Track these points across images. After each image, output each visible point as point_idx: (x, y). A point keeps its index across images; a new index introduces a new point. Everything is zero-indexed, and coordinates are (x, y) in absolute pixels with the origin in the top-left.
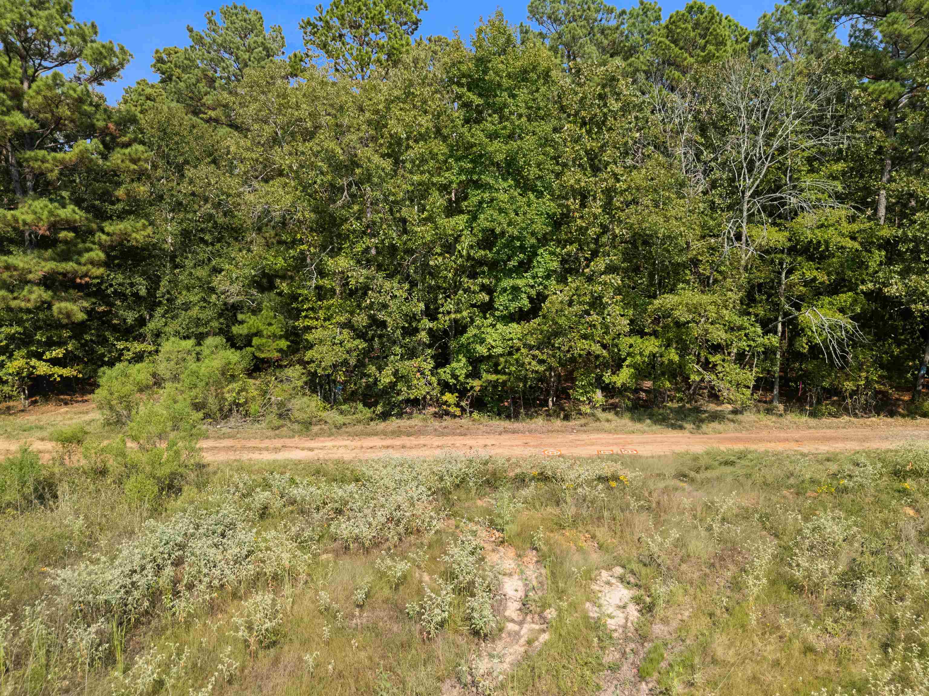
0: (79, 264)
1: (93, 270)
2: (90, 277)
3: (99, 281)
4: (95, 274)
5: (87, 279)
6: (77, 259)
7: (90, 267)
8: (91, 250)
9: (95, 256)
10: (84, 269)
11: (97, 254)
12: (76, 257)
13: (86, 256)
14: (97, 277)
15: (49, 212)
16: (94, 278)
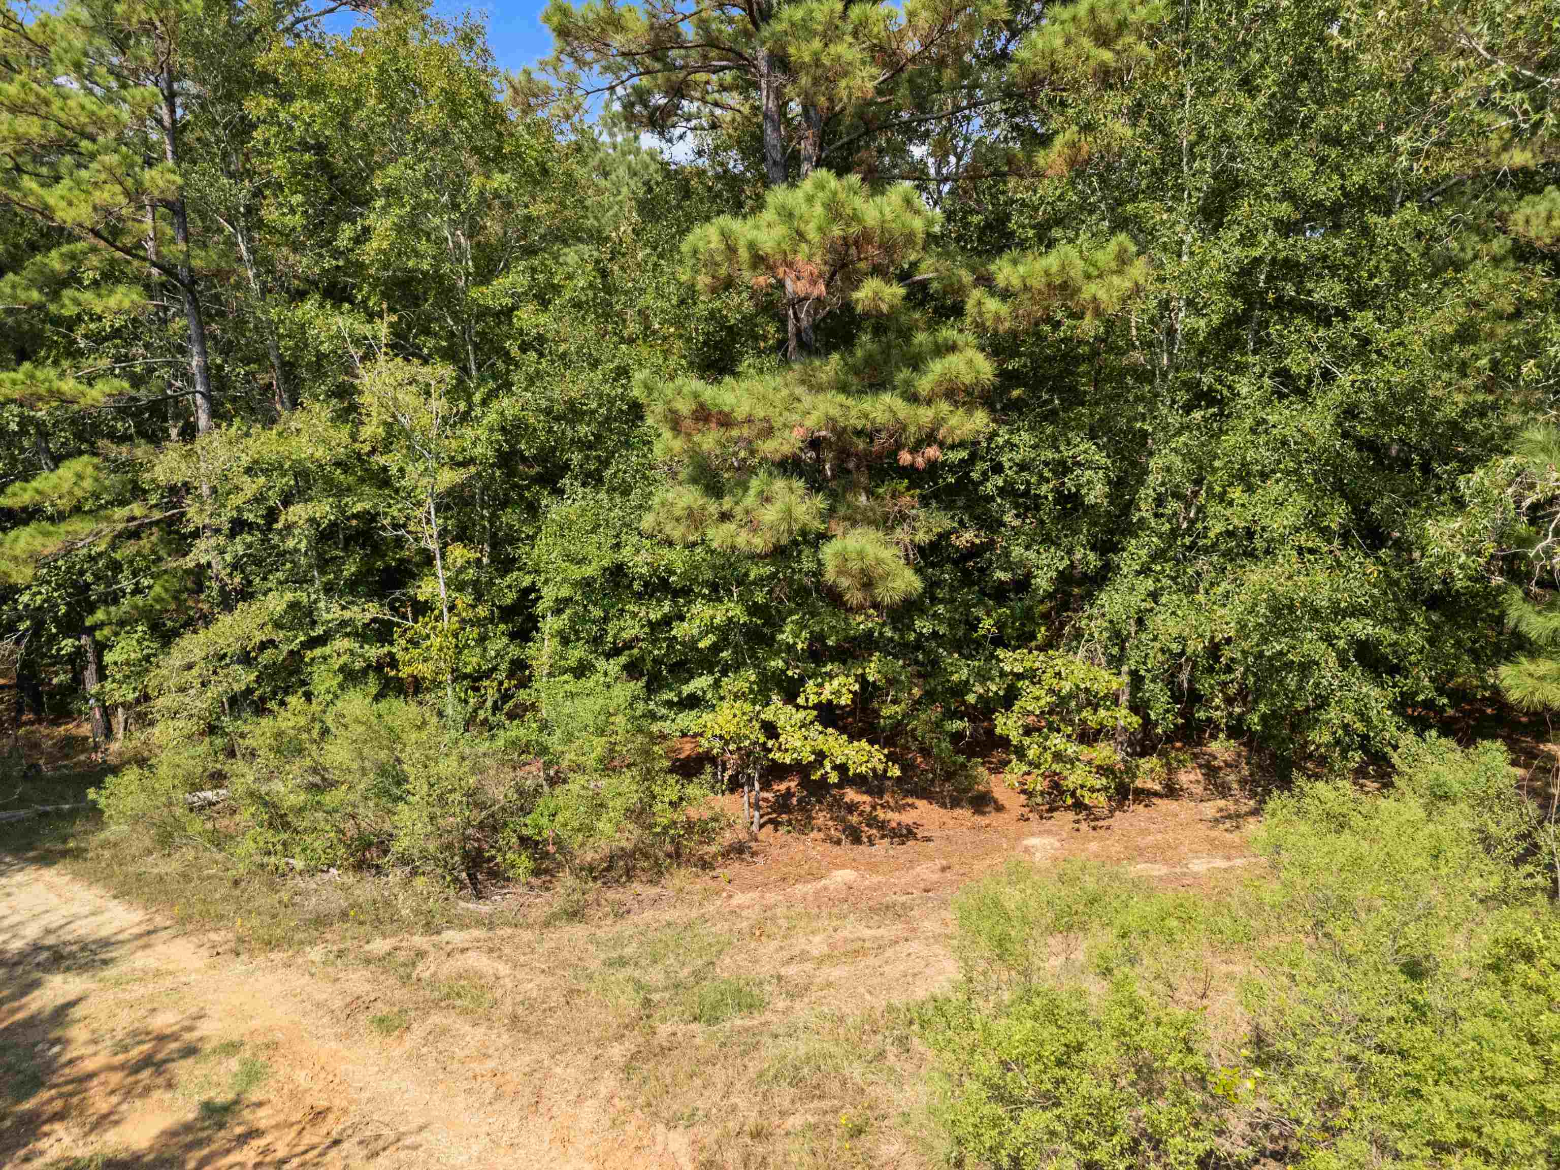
0: (913, 398)
1: (953, 421)
2: (942, 445)
3: (964, 454)
4: (958, 436)
5: (932, 452)
6: (908, 383)
7: (944, 407)
8: (952, 348)
9: (962, 367)
10: (925, 415)
11: (970, 362)
12: (905, 373)
13: (937, 367)
14: (962, 445)
15: (827, 206)
16: (952, 447)
